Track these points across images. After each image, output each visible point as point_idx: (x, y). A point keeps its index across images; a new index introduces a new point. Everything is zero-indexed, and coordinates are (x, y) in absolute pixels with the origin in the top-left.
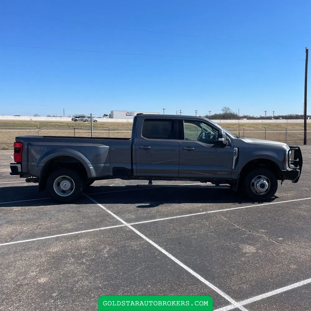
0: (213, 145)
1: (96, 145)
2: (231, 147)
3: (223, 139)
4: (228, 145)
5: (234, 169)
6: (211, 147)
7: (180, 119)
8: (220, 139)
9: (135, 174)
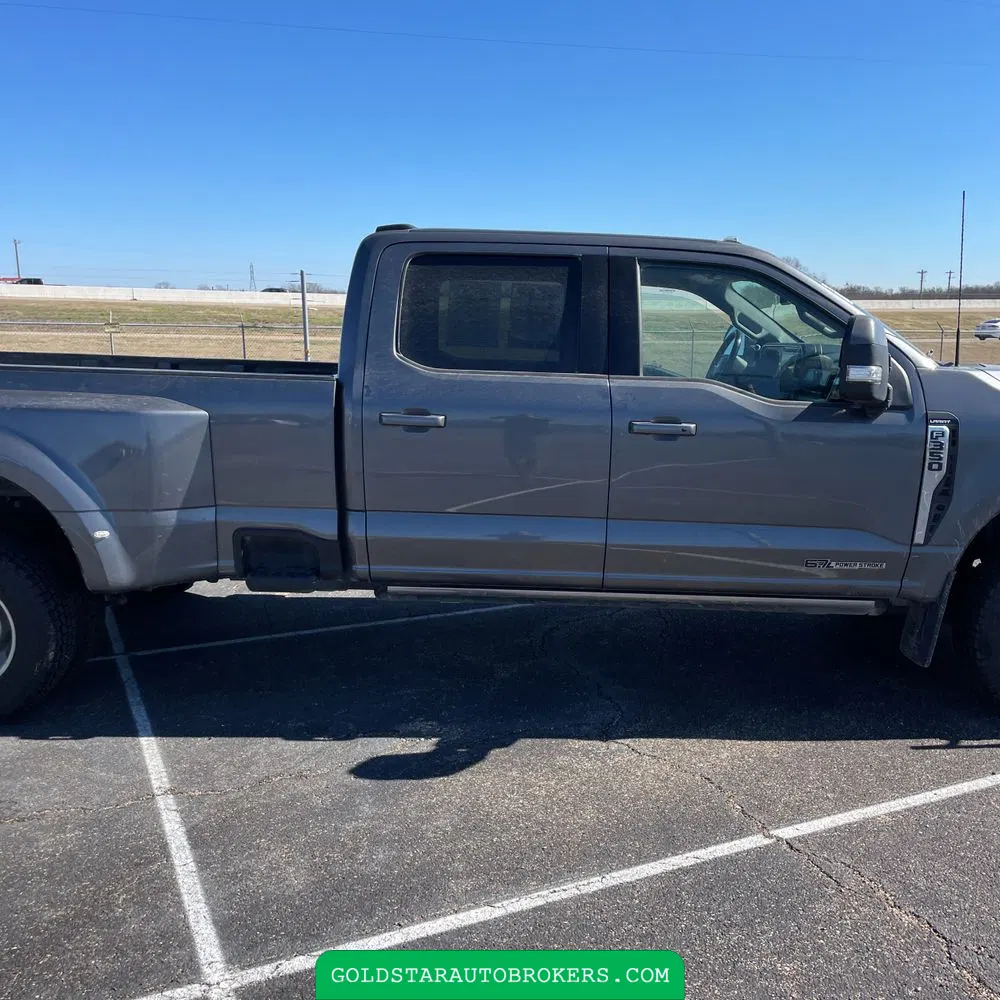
0: (803, 405)
1: (126, 402)
2: (910, 417)
3: (874, 373)
4: (894, 408)
5: (926, 543)
6: (796, 420)
7: (614, 252)
8: (856, 374)
9: (360, 568)
